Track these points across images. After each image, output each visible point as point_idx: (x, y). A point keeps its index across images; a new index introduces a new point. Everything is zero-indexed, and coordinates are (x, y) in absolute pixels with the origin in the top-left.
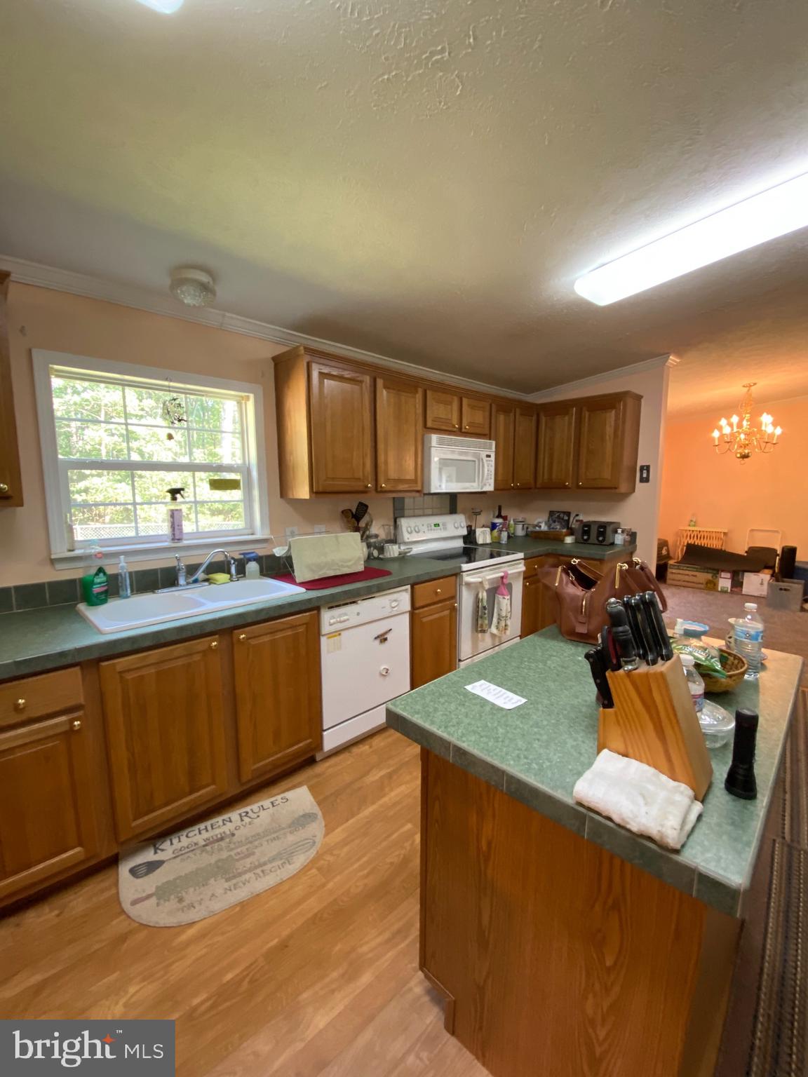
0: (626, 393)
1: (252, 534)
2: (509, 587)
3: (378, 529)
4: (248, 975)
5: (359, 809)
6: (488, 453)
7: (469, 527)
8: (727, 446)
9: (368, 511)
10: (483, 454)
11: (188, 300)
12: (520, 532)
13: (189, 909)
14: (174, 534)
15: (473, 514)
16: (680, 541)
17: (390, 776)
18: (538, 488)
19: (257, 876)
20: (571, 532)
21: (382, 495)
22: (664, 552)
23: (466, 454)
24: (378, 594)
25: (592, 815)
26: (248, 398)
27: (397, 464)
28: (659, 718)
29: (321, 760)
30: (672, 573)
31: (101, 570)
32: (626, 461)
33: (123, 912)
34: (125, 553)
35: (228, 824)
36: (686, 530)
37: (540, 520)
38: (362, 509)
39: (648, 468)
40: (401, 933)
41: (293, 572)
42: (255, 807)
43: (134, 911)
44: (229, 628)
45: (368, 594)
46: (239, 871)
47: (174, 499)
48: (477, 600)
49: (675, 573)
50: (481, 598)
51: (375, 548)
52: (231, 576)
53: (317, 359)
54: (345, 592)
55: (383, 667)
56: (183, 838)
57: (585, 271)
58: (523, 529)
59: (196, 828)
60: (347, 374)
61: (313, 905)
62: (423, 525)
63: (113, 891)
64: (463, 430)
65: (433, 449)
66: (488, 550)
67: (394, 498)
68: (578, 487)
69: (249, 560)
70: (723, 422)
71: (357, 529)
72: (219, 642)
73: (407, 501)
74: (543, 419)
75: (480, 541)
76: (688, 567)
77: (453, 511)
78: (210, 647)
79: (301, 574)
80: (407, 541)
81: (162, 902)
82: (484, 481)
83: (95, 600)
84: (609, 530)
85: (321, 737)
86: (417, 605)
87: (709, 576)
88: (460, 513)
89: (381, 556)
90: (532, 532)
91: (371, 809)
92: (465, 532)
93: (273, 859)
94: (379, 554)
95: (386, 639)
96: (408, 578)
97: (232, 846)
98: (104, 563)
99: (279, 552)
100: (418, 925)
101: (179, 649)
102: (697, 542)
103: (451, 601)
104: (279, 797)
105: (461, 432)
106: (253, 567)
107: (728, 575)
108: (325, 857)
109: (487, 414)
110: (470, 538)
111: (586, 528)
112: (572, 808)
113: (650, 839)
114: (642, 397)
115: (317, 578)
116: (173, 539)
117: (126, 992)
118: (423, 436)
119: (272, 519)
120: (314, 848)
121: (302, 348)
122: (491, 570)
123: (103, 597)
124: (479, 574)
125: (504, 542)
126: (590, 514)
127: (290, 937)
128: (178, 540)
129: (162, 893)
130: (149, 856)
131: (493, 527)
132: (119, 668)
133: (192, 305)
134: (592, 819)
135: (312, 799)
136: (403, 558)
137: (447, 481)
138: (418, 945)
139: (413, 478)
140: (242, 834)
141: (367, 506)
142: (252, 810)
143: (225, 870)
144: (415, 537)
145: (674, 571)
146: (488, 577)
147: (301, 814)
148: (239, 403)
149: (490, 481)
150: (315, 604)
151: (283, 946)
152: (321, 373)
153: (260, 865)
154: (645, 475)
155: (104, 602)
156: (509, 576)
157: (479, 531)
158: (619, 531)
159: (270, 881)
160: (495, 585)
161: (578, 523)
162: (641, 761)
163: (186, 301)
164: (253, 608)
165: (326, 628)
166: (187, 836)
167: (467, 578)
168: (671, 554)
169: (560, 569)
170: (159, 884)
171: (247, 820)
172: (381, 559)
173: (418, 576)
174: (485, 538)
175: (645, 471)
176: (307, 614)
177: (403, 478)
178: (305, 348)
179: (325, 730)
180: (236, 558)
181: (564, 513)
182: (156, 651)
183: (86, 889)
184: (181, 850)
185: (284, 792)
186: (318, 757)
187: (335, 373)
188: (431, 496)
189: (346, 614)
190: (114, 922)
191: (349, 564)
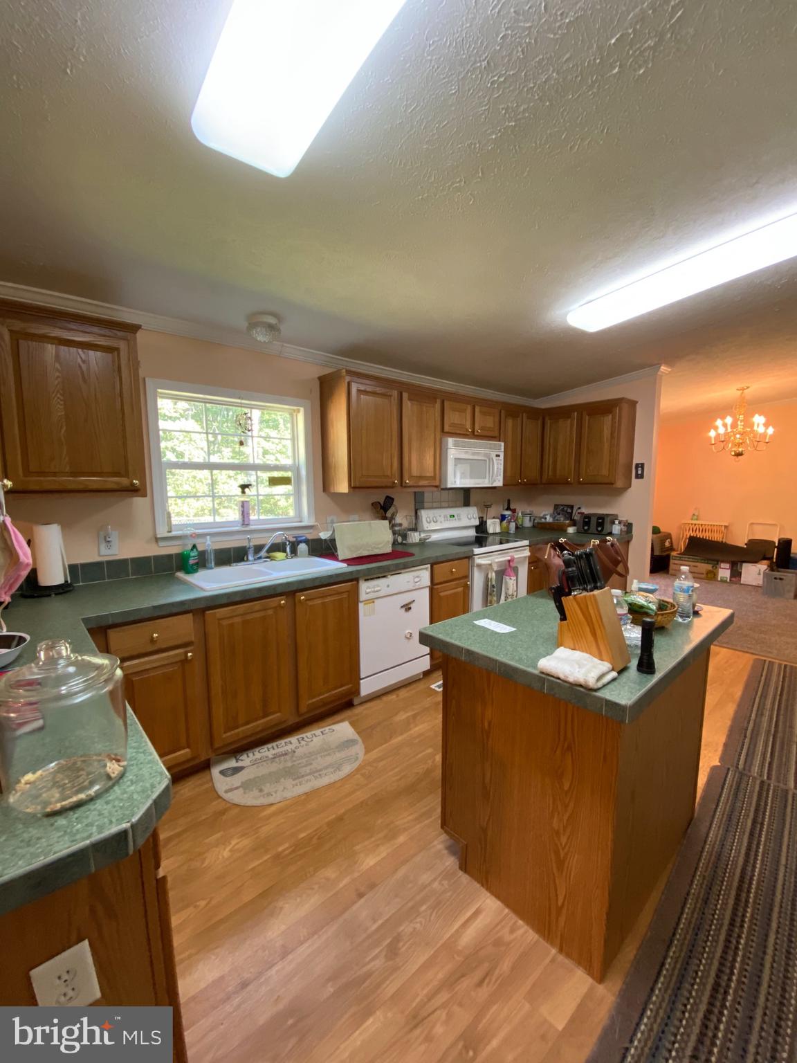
0: (622, 399)
1: (301, 522)
2: (516, 570)
3: (402, 519)
4: (316, 834)
5: (391, 738)
6: (498, 453)
7: (481, 519)
8: (722, 445)
9: (394, 503)
10: (493, 455)
11: (261, 338)
12: (527, 523)
13: (268, 796)
14: (244, 521)
15: (484, 507)
16: (683, 534)
17: (415, 716)
18: (544, 484)
19: (316, 778)
20: (574, 523)
21: (405, 490)
22: (667, 544)
23: (478, 454)
24: (402, 571)
25: (550, 678)
26: (299, 411)
27: (419, 462)
28: (592, 623)
29: (357, 705)
30: (674, 564)
31: (194, 546)
32: (622, 459)
33: (219, 797)
34: (211, 535)
35: (289, 745)
36: (689, 524)
37: (547, 513)
38: (389, 502)
39: (642, 465)
40: (427, 814)
41: (337, 552)
42: (309, 734)
43: (226, 796)
44: (292, 591)
45: (396, 570)
46: (303, 774)
47: (243, 492)
48: (487, 580)
49: (676, 564)
50: (490, 577)
51: (399, 535)
52: (287, 555)
53: (355, 379)
54: (379, 568)
55: (407, 632)
56: (256, 753)
57: (576, 305)
58: (530, 520)
59: (266, 747)
60: (378, 390)
61: (361, 795)
62: (440, 516)
63: (210, 784)
64: (476, 433)
65: (449, 450)
66: (498, 538)
67: (415, 493)
68: (580, 483)
69: (301, 542)
70: (719, 423)
71: (384, 518)
72: (286, 602)
73: (426, 495)
74: (548, 422)
75: (491, 530)
76: (689, 558)
77: (467, 504)
78: (280, 604)
79: (343, 553)
80: (426, 529)
81: (247, 791)
82: (494, 476)
83: (190, 570)
84: (607, 520)
85: (359, 684)
86: (436, 581)
87: (709, 567)
88: (472, 506)
89: (404, 542)
90: (538, 523)
91: (400, 738)
92: (477, 523)
93: (326, 768)
94: (403, 540)
95: (410, 608)
96: (429, 558)
97: (294, 759)
98: (197, 541)
99: (324, 535)
100: (439, 810)
101: (257, 605)
102: (700, 535)
103: (466, 580)
104: (327, 728)
105: (474, 435)
106: (303, 547)
107: (728, 566)
108: (367, 768)
109: (497, 419)
110: (481, 528)
111: (587, 519)
112: (538, 676)
113: (581, 686)
114: (636, 402)
115: (355, 556)
116: (243, 525)
117: (230, 844)
118: (441, 439)
119: (317, 510)
120: (357, 762)
121: (344, 371)
122: (499, 554)
123: (195, 567)
124: (488, 558)
125: (512, 532)
126: (589, 507)
127: (344, 814)
128: (247, 525)
129: (246, 786)
130: (232, 763)
131: (503, 518)
132: (218, 616)
133: (262, 341)
134: (548, 680)
135: (353, 730)
136: (422, 544)
137: (461, 478)
138: (440, 821)
139: (432, 474)
140: (299, 752)
141: (393, 499)
142: (306, 736)
143: (292, 773)
144: (433, 526)
145: (676, 562)
146: (497, 560)
147: (346, 739)
148: (291, 415)
149: (499, 477)
150: (354, 576)
151: (340, 819)
152: (359, 391)
153: (317, 771)
154: (640, 472)
155: (196, 571)
156: (515, 560)
157: (489, 522)
158: (617, 522)
159: (325, 781)
160: (503, 568)
161: (580, 515)
162: (583, 651)
163: (258, 339)
164: (310, 577)
165: (363, 596)
166: (259, 752)
167: (478, 561)
168: (675, 547)
169: (549, 546)
170: (244, 780)
171: (303, 743)
172: (405, 544)
173: (437, 557)
174: (494, 529)
175: (640, 469)
176: (349, 584)
177: (423, 475)
178: (346, 371)
179: (363, 679)
180: (291, 540)
181: (568, 506)
182: (242, 606)
183: (190, 783)
184: (255, 760)
185: (330, 725)
186: (356, 701)
187: (368, 390)
188: (447, 491)
189: (378, 586)
190: (214, 803)
191: (380, 546)
